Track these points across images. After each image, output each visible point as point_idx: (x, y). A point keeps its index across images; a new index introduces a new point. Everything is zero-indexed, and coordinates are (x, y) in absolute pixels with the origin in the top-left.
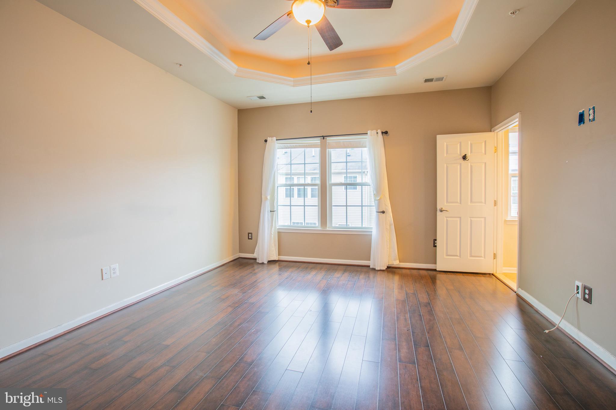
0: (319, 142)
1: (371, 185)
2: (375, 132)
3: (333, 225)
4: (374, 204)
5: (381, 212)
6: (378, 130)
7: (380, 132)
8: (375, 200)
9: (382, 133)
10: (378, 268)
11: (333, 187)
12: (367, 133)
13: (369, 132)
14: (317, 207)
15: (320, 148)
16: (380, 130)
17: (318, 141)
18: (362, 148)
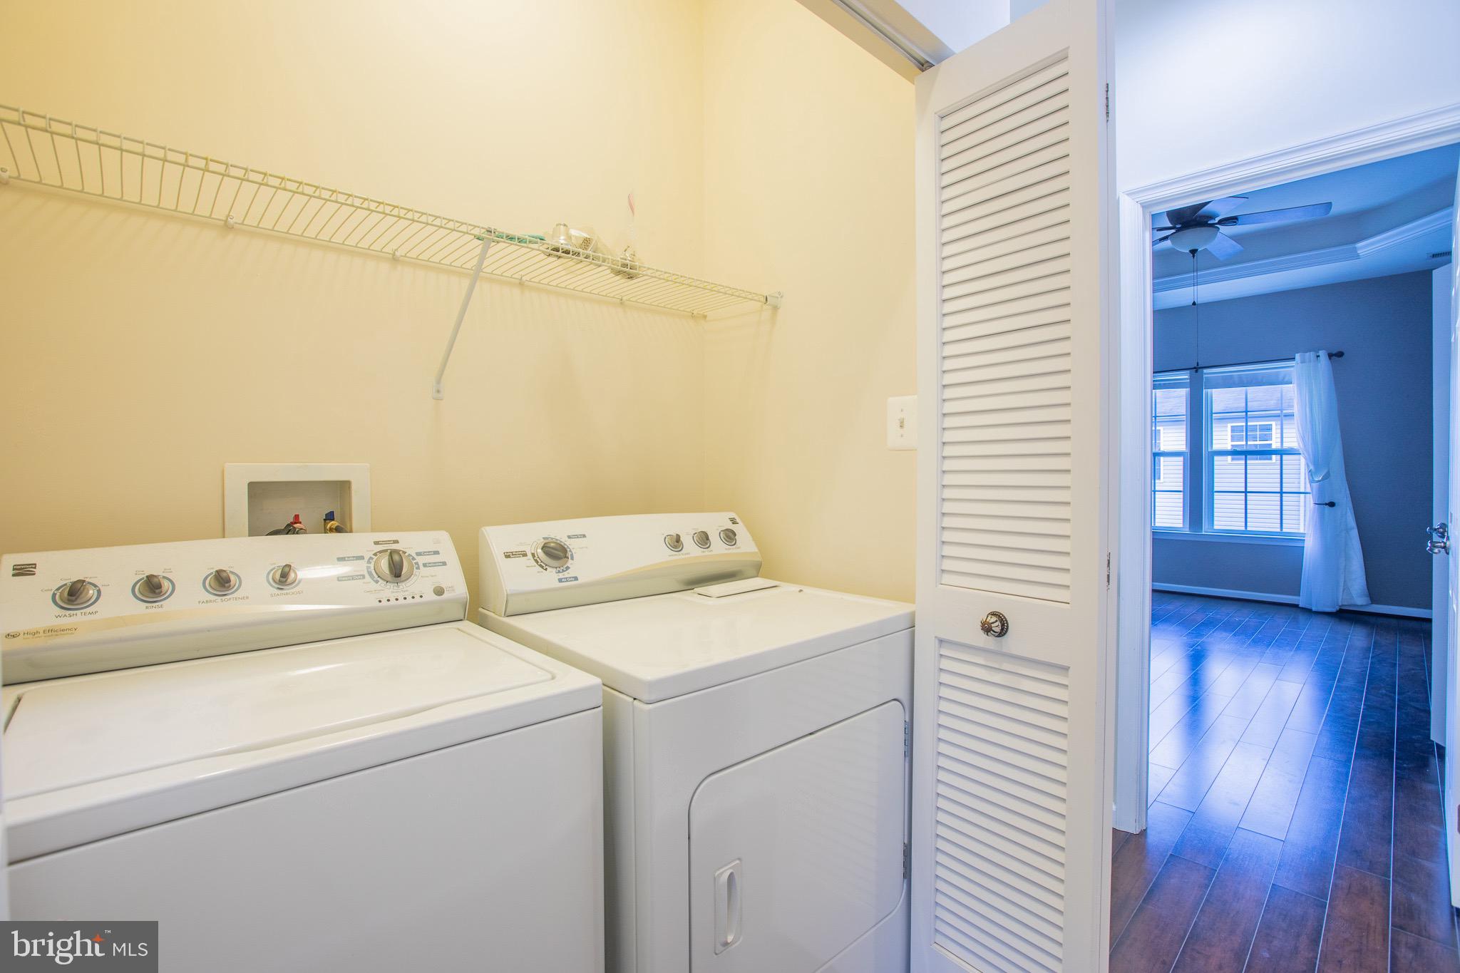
0: (1187, 377)
1: (1301, 452)
2: (1312, 354)
3: (1215, 527)
4: (1308, 490)
5: (1326, 504)
6: (1320, 352)
7: (1322, 354)
8: (1312, 482)
9: (1330, 356)
10: (1314, 609)
11: (1216, 458)
12: (1294, 358)
13: (1298, 356)
14: (1182, 493)
15: (1188, 389)
16: (1324, 351)
17: (1184, 376)
18: (1282, 384)
